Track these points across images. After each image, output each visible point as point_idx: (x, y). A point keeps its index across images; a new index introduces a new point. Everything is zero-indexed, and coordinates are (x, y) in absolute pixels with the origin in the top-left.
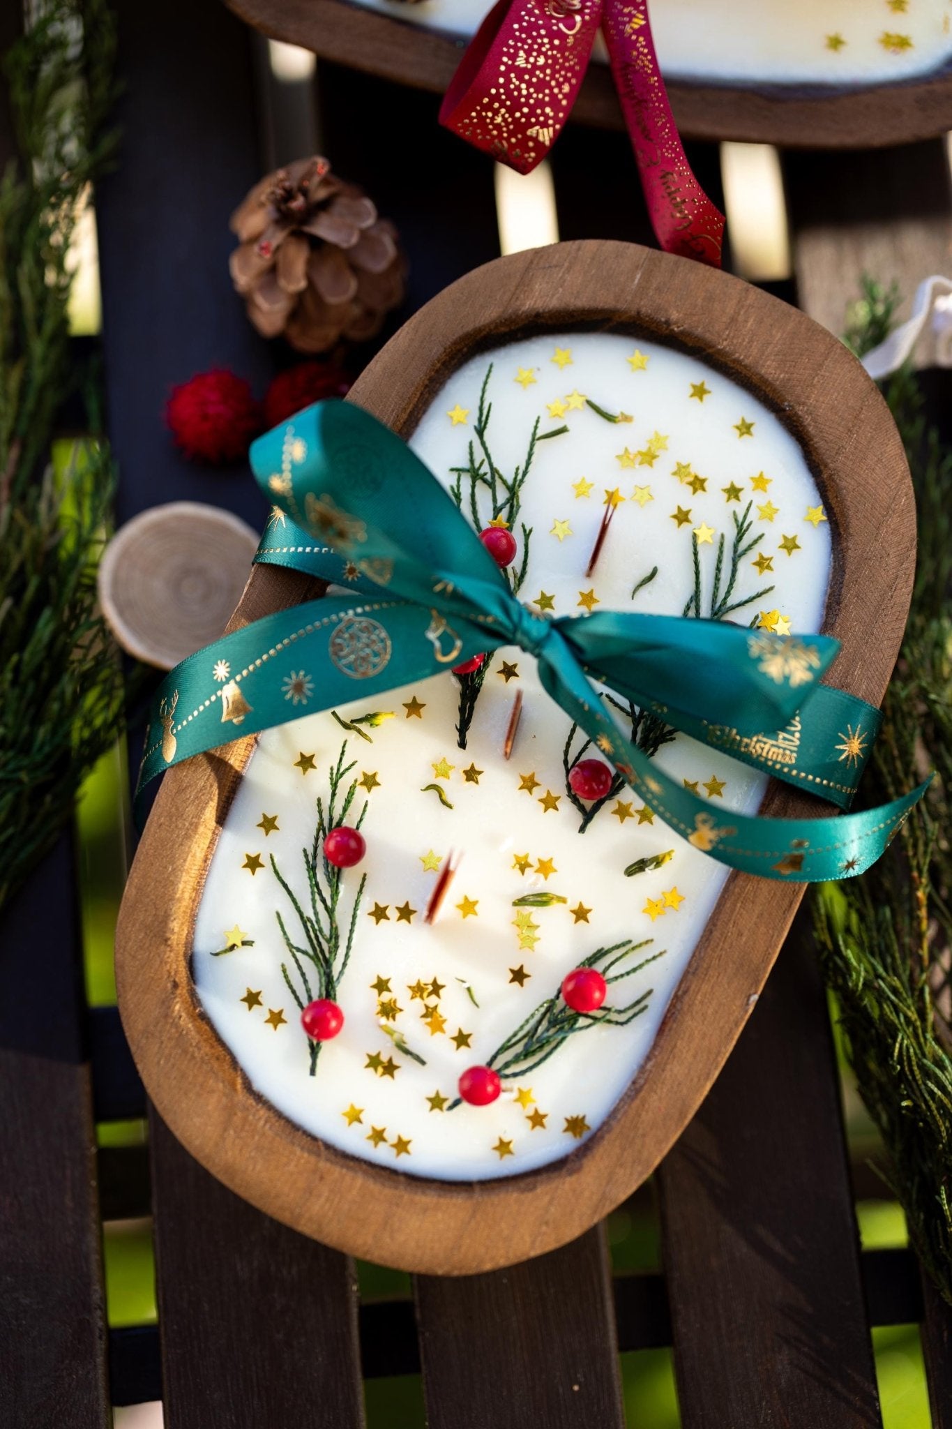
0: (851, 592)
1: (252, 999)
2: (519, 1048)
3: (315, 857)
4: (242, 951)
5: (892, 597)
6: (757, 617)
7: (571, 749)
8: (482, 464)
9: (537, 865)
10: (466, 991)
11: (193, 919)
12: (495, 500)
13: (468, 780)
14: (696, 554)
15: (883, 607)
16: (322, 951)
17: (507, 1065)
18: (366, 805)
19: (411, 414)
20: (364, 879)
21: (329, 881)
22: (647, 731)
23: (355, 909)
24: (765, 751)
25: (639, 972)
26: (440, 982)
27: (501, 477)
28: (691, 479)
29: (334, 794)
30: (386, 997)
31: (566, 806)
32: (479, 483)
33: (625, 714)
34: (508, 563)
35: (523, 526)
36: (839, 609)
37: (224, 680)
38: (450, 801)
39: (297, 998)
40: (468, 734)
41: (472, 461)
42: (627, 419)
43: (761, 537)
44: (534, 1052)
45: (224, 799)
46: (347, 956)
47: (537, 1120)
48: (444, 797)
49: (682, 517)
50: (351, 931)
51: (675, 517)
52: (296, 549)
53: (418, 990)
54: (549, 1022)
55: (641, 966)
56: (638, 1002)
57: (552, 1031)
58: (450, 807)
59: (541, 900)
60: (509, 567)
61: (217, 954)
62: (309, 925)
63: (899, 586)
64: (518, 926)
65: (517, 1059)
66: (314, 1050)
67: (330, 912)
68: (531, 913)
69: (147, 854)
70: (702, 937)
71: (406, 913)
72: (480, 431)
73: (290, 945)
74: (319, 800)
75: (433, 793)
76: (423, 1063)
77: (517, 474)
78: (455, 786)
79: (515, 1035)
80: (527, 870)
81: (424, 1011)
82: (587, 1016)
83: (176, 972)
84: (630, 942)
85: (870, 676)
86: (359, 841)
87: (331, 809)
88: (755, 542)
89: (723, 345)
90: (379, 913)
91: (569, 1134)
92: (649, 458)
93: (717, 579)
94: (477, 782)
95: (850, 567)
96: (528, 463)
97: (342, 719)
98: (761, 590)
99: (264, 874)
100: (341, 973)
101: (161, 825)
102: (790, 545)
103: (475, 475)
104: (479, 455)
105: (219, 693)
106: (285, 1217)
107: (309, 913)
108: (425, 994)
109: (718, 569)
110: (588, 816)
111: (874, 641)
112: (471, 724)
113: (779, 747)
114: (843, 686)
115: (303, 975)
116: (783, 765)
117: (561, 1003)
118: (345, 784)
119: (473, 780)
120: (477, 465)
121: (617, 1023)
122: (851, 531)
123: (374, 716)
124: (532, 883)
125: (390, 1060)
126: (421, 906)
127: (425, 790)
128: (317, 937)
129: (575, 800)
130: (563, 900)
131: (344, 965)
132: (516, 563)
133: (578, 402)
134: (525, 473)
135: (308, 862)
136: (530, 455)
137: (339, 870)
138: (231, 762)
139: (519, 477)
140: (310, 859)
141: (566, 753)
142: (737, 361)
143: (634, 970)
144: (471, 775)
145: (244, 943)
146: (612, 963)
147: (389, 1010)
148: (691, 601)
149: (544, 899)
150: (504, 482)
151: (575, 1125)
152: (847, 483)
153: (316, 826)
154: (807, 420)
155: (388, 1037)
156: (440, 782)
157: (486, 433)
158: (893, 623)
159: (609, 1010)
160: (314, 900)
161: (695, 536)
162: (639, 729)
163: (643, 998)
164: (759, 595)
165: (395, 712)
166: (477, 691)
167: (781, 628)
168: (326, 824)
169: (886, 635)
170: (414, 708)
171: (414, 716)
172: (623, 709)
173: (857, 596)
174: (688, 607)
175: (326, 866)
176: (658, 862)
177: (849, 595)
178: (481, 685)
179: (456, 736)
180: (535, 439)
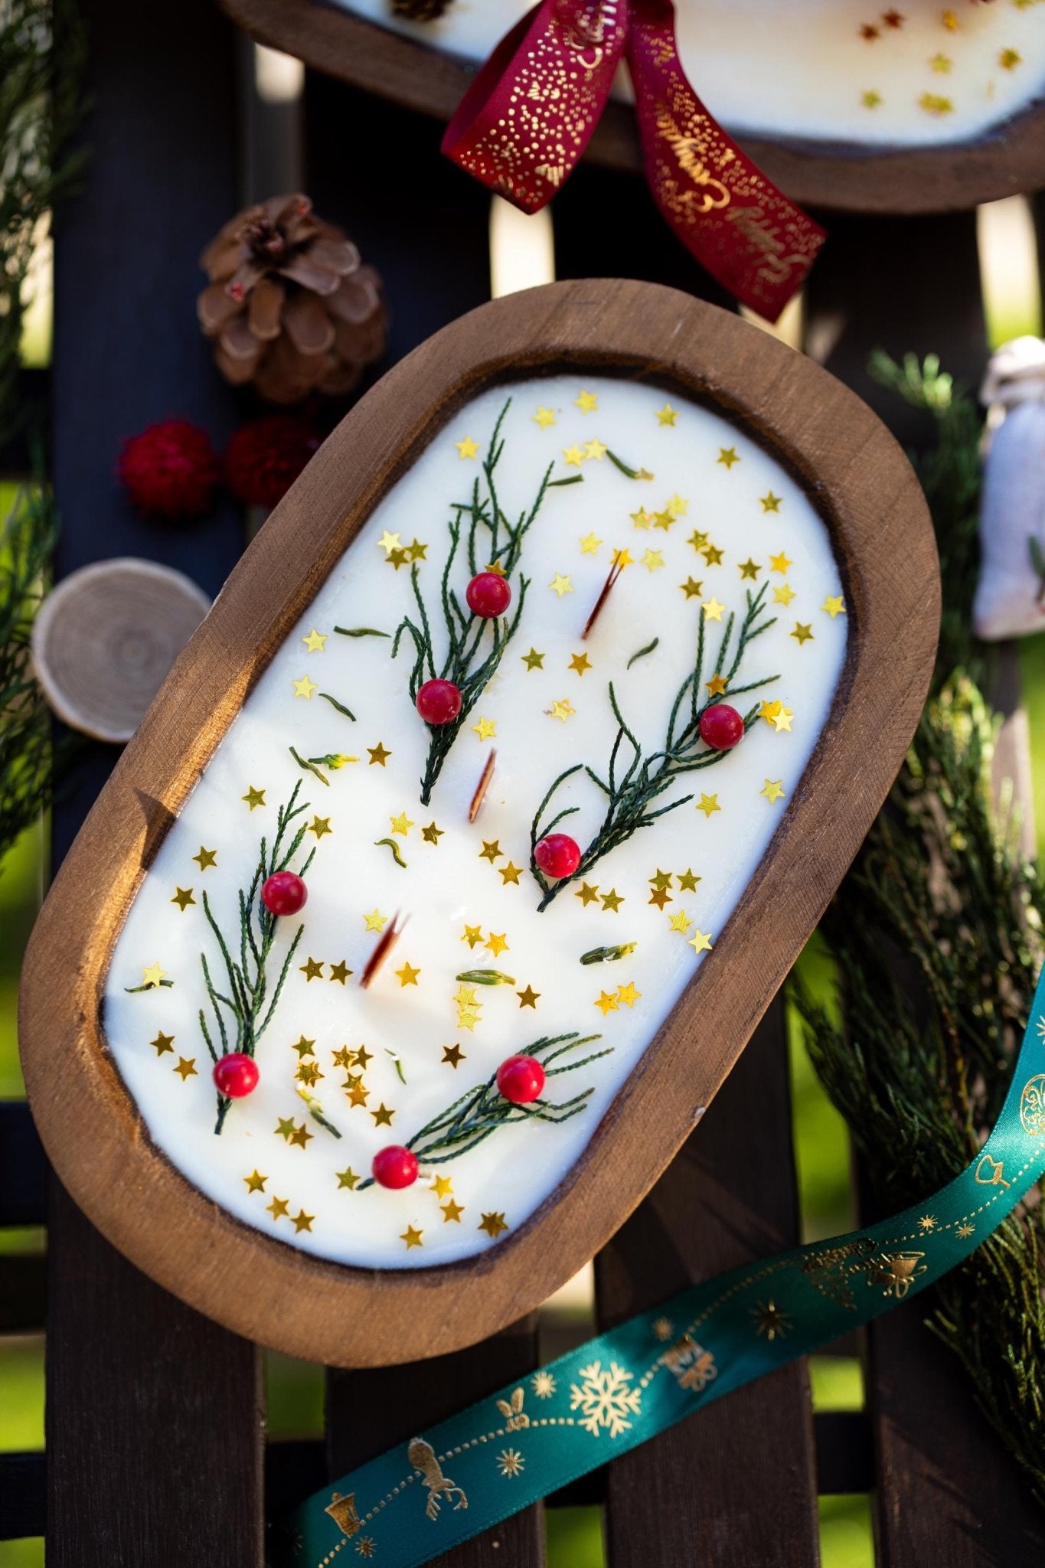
0: (861, 692)
1: (163, 1044)
2: (443, 1133)
3: (251, 900)
4: (158, 990)
5: (903, 703)
6: (757, 706)
7: (540, 821)
8: (486, 503)
9: (487, 939)
10: (395, 1065)
11: (111, 949)
12: (494, 544)
13: (426, 839)
14: (701, 630)
15: (892, 712)
16: (246, 1002)
17: (428, 1149)
18: (313, 852)
19: (417, 440)
20: (301, 930)
21: (263, 928)
22: (625, 811)
23: (287, 962)
25: (582, 1067)
26: (367, 1051)
27: (504, 520)
28: (707, 549)
29: (280, 836)
30: (307, 1059)
31: (527, 881)
32: (480, 523)
33: (603, 791)
34: (500, 612)
35: (521, 576)
36: (846, 709)
38: (403, 859)
39: (211, 1049)
40: (433, 790)
41: (476, 499)
42: (647, 476)
43: (773, 621)
44: (458, 1140)
46: (271, 1010)
47: (452, 1212)
48: (397, 855)
49: (692, 589)
50: (280, 985)
51: (685, 587)
53: (343, 1057)
54: (479, 1109)
55: (584, 1062)
56: (577, 1100)
57: (481, 1119)
58: (404, 865)
59: (487, 978)
60: (500, 618)
61: (132, 991)
62: (235, 972)
63: (913, 693)
64: (459, 1002)
65: (439, 1144)
66: (223, 1108)
67: (260, 961)
68: (475, 990)
69: (71, 873)
70: (654, 1039)
71: (341, 972)
72: (489, 468)
73: (211, 991)
74: (264, 840)
75: (388, 848)
76: (338, 1135)
77: (522, 519)
78: (412, 845)
79: (441, 1118)
80: (477, 944)
81: (346, 1080)
82: (520, 1108)
83: (85, 1004)
84: (577, 1034)
85: (869, 783)
86: (301, 889)
87: (275, 851)
88: (767, 625)
89: (759, 411)
90: (312, 970)
91: (485, 1232)
92: (665, 520)
93: (721, 660)
94: (436, 843)
95: (864, 665)
96: (536, 509)
97: (300, 756)
98: (765, 678)
99: (194, 911)
100: (263, 1028)
101: (89, 844)
102: (803, 634)
103: (477, 514)
104: (484, 493)
106: (167, 1282)
107: (237, 959)
108: (350, 1063)
109: (723, 650)
110: (549, 895)
111: (879, 748)
112: (437, 780)
114: (839, 791)
115: (221, 1025)
117: (494, 1090)
118: (293, 826)
119: (432, 840)
120: (480, 503)
121: (551, 1119)
122: (870, 627)
123: (334, 758)
124: (479, 959)
125: (303, 1128)
126: (357, 967)
127: (378, 844)
128: (242, 986)
129: (537, 877)
130: (511, 982)
131: (267, 1020)
132: (509, 614)
133: (597, 451)
134: (531, 520)
135: (242, 904)
136: (539, 501)
137: (276, 918)
139: (524, 523)
140: (246, 901)
141: (535, 824)
142: (772, 431)
143: (577, 1065)
144: (431, 834)
145: (162, 983)
146: (555, 1055)
147: (309, 1075)
148: (690, 679)
149: (491, 977)
150: (507, 526)
151: (491, 1223)
152: (870, 578)
153: (257, 867)
154: (839, 503)
155: (304, 1103)
156: (397, 838)
157: (495, 471)
158: (901, 731)
159: (544, 1104)
160: (243, 946)
161: (703, 611)
162: (617, 809)
163: (583, 1096)
164: (763, 683)
165: (357, 756)
166: (449, 746)
167: (782, 721)
168: (268, 866)
169: (892, 743)
170: (379, 755)
171: (377, 764)
172: (601, 785)
173: (867, 697)
174: (686, 686)
175: (262, 911)
176: (617, 954)
177: (858, 695)
178: (453, 739)
179: (420, 791)
180: (546, 484)
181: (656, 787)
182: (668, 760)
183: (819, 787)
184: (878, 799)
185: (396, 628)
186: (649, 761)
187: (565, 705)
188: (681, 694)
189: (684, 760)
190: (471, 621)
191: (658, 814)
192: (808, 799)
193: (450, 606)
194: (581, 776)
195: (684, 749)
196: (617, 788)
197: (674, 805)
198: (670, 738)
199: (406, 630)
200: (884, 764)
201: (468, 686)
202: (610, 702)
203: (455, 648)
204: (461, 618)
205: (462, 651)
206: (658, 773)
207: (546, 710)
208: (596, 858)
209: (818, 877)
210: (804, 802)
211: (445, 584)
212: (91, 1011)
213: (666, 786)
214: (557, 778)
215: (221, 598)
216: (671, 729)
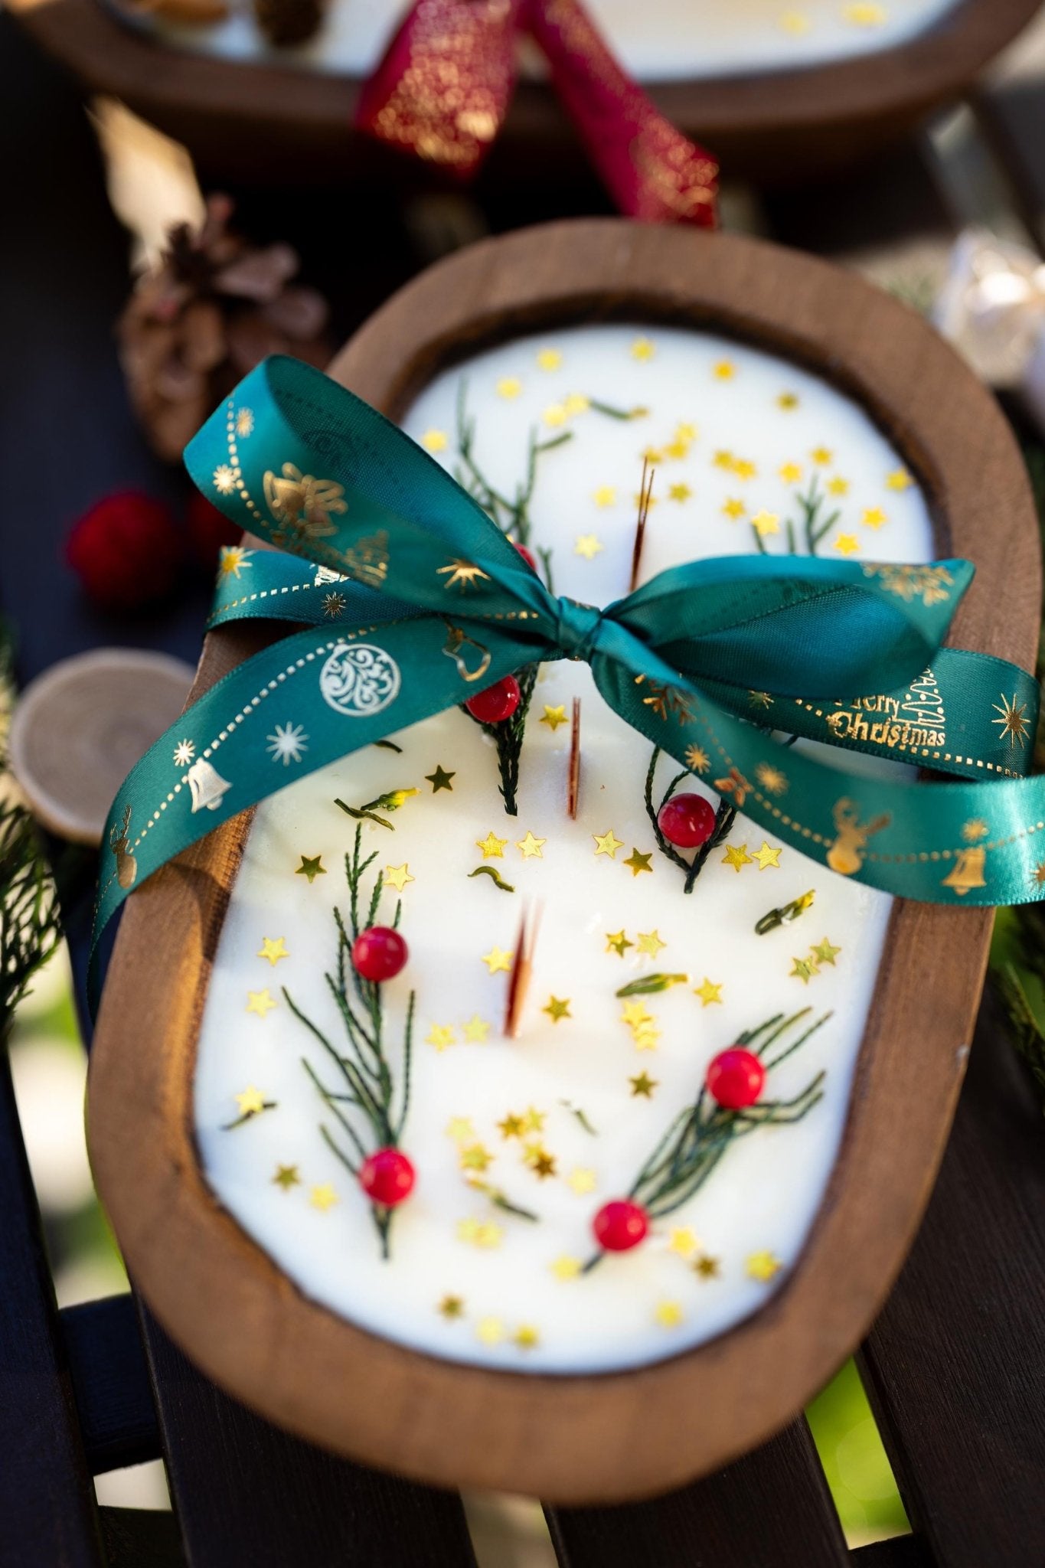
1: (286, 1177)
2: (663, 1177)
3: (342, 980)
4: (264, 1122)
5: (1015, 549)
7: (653, 793)
9: (637, 941)
10: (575, 1120)
11: (190, 1084)
13: (527, 853)
14: (761, 545)
16: (372, 1098)
17: (653, 1200)
18: (399, 905)
20: (412, 996)
21: (367, 1005)
23: (408, 1038)
24: (905, 736)
25: (802, 1047)
26: (538, 1111)
27: (501, 499)
28: (735, 465)
29: (354, 897)
30: (469, 1143)
31: (661, 864)
35: (539, 549)
37: (188, 762)
38: (508, 882)
39: (347, 1163)
40: (518, 798)
42: (641, 412)
43: (836, 515)
44: (683, 1179)
45: (209, 923)
46: (407, 1097)
47: (707, 1267)
48: (499, 880)
49: (735, 509)
50: (408, 1065)
51: (726, 510)
52: (259, 596)
53: (512, 1126)
54: (697, 1134)
55: (803, 1039)
56: (809, 1090)
57: (703, 1146)
58: (509, 889)
59: (652, 984)
61: (230, 1127)
62: (348, 1067)
64: (629, 1022)
65: (664, 1190)
66: (383, 1227)
68: (642, 1002)
70: (876, 990)
72: (466, 449)
73: (326, 1095)
74: (336, 910)
75: (486, 878)
76: (533, 1217)
77: (519, 491)
78: (512, 864)
79: (653, 1158)
80: (627, 950)
81: (524, 1152)
82: (744, 1119)
84: (780, 1016)
86: (399, 941)
87: (354, 916)
88: (832, 521)
90: (441, 1037)
92: (678, 450)
94: (540, 855)
95: (956, 524)
96: (532, 477)
97: (350, 806)
99: (277, 1013)
100: (403, 1119)
101: (129, 963)
104: (469, 477)
105: (184, 780)
107: (347, 1052)
108: (522, 1129)
110: (692, 871)
111: (1008, 601)
112: (519, 786)
113: (921, 727)
115: (351, 1132)
116: (932, 749)
117: (708, 1107)
118: (367, 881)
119: (534, 853)
121: (788, 1121)
122: (948, 483)
123: (392, 795)
124: (633, 966)
127: (472, 877)
128: (362, 1080)
129: (672, 855)
130: (681, 978)
131: (405, 1108)
133: (578, 404)
134: (530, 488)
135: (333, 988)
136: (532, 471)
137: (378, 987)
138: (213, 872)
139: (524, 494)
140: (337, 983)
141: (648, 798)
143: (796, 1046)
144: (530, 846)
145: (268, 1106)
146: (766, 1045)
147: (477, 1160)
149: (657, 981)
150: (506, 505)
153: (337, 944)
155: (482, 1194)
156: (492, 862)
157: (476, 453)
158: (1026, 578)
159: (770, 1106)
160: (350, 1033)
161: (755, 528)
163: (815, 1083)
165: (417, 788)
166: (518, 745)
168: (350, 936)
169: (1021, 592)
170: (441, 779)
171: (442, 790)
175: (359, 988)
176: (796, 908)
178: (520, 738)
179: (501, 801)
180: (534, 451)
200: (1021, 617)
208: (732, 816)
212: (185, 1156)
215: (206, 658)
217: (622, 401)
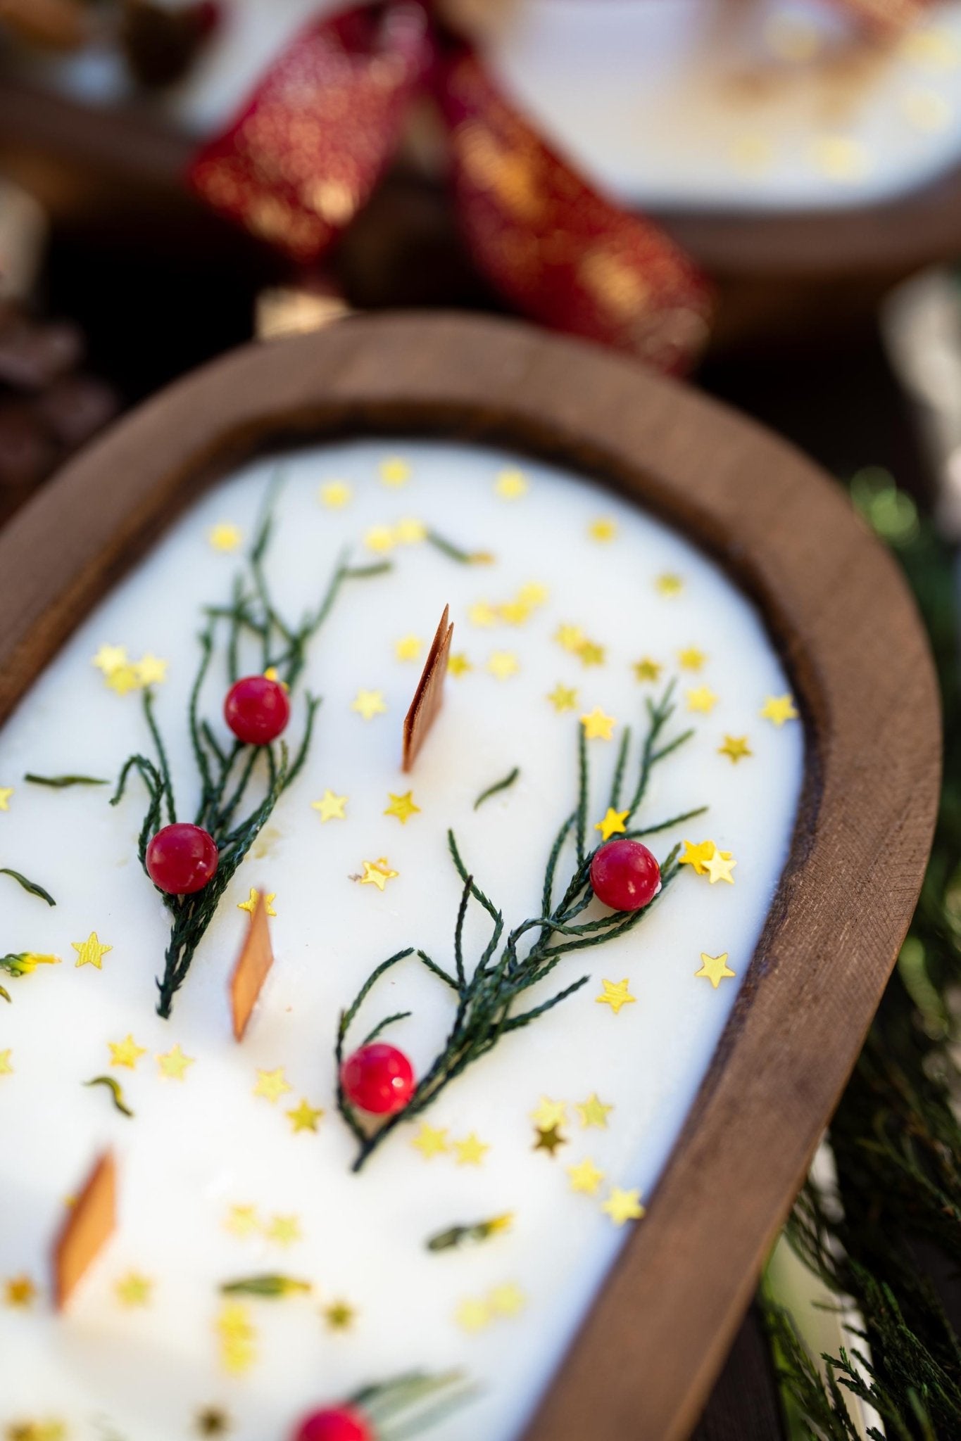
0: (835, 815)
5: (901, 827)
6: (677, 848)
7: (350, 1032)
8: (252, 604)
9: (269, 1225)
12: (266, 651)
13: (166, 1071)
14: (583, 750)
15: (887, 841)
19: (149, 521)
22: (483, 1013)
27: (280, 624)
28: (581, 646)
31: (332, 1126)
32: (245, 630)
33: (447, 985)
34: (276, 738)
35: (309, 693)
36: (814, 841)
38: (130, 1105)
40: (176, 997)
41: (237, 597)
42: (485, 558)
43: (690, 734)
48: (120, 1099)
49: (563, 698)
51: (552, 698)
58: (128, 1114)
59: (269, 1287)
60: (277, 745)
63: (913, 813)
64: (223, 1330)
68: (251, 1307)
71: (20, 1293)
72: (257, 554)
75: (104, 1091)
77: (306, 620)
78: (145, 1083)
80: (251, 1232)
85: (864, 942)
88: (681, 740)
92: (517, 614)
93: (616, 790)
94: (182, 1077)
96: (326, 605)
98: (686, 810)
102: (736, 751)
103: (239, 615)
104: (250, 588)
109: (619, 776)
110: (368, 1145)
111: (873, 891)
112: (184, 983)
114: (819, 957)
119: (175, 1072)
120: (244, 601)
122: (836, 726)
123: (23, 957)
124: (256, 1256)
127: (88, 1085)
129: (348, 1118)
130: (305, 1287)
133: (412, 532)
134: (319, 618)
136: (330, 598)
139: (310, 625)
141: (341, 1037)
144: (173, 1063)
148: (572, 819)
149: (276, 1284)
150: (285, 632)
152: (827, 662)
156: (118, 1073)
157: (265, 559)
158: (905, 867)
161: (582, 728)
162: (469, 1009)
164: (683, 818)
165: (57, 956)
166: (200, 931)
167: (718, 868)
169: (893, 884)
170: (90, 951)
171: (89, 968)
172: (444, 976)
173: (844, 821)
174: (566, 829)
176: (484, 1230)
177: (830, 820)
178: (207, 921)
179: (155, 997)
180: (342, 574)
181: (530, 974)
182: (547, 934)
183: (787, 954)
184: (881, 965)
185: (118, 770)
186: (517, 933)
187: (382, 865)
188: (560, 840)
189: (572, 931)
190: (234, 755)
191: (537, 1012)
192: (771, 971)
193: (202, 740)
194: (412, 965)
195: (571, 915)
196: (469, 977)
197: (562, 996)
198: (546, 902)
199: (134, 771)
200: (885, 915)
201: (231, 845)
202: (451, 857)
203: (210, 795)
204: (219, 753)
205: (220, 798)
206: (531, 952)
207: (353, 874)
208: (441, 1086)
209: (803, 1088)
210: (766, 976)
211: (193, 708)
213: (546, 971)
214: (374, 968)
216: (548, 891)
217: (465, 538)
